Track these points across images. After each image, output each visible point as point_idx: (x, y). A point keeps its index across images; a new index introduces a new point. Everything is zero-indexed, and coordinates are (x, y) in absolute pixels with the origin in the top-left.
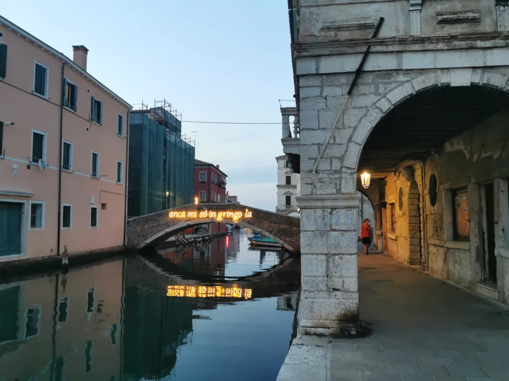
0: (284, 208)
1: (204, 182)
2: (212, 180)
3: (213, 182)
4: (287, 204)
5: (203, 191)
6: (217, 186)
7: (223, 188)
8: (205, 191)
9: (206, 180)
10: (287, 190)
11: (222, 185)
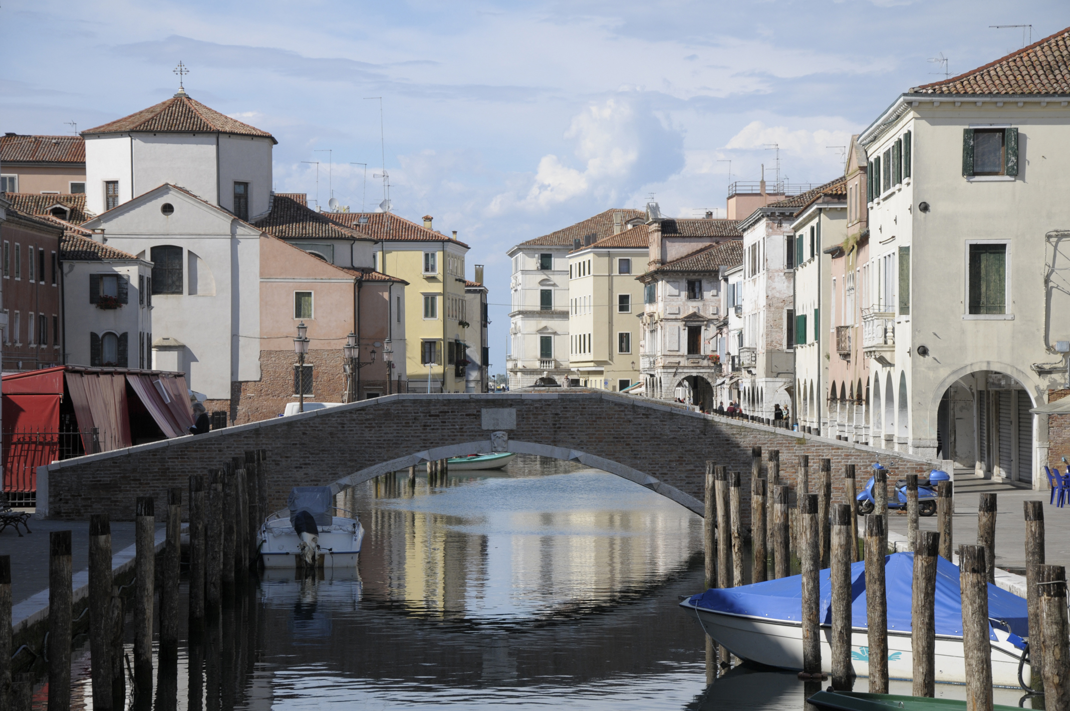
0: (537, 365)
4: (542, 355)
10: (544, 323)
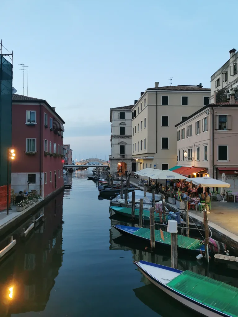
1: (33, 126)
2: (45, 123)
3: (46, 127)
4: (121, 153)
5: (32, 139)
6: (52, 132)
7: (59, 135)
8: (35, 139)
9: (35, 123)
11: (59, 132)
